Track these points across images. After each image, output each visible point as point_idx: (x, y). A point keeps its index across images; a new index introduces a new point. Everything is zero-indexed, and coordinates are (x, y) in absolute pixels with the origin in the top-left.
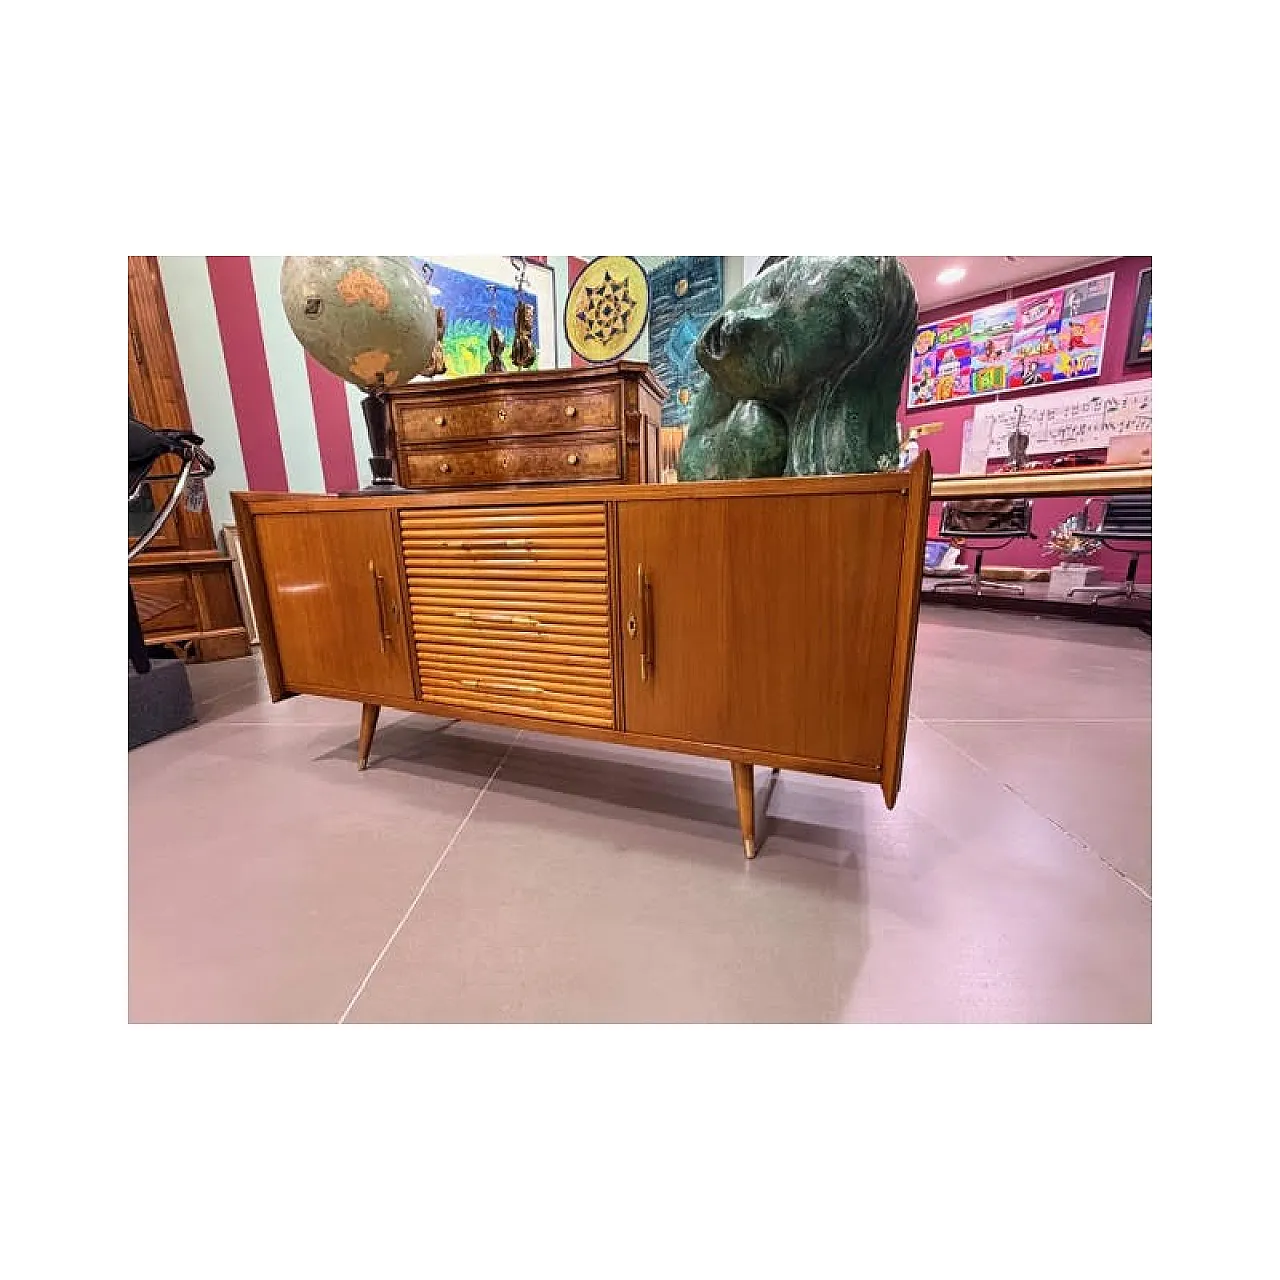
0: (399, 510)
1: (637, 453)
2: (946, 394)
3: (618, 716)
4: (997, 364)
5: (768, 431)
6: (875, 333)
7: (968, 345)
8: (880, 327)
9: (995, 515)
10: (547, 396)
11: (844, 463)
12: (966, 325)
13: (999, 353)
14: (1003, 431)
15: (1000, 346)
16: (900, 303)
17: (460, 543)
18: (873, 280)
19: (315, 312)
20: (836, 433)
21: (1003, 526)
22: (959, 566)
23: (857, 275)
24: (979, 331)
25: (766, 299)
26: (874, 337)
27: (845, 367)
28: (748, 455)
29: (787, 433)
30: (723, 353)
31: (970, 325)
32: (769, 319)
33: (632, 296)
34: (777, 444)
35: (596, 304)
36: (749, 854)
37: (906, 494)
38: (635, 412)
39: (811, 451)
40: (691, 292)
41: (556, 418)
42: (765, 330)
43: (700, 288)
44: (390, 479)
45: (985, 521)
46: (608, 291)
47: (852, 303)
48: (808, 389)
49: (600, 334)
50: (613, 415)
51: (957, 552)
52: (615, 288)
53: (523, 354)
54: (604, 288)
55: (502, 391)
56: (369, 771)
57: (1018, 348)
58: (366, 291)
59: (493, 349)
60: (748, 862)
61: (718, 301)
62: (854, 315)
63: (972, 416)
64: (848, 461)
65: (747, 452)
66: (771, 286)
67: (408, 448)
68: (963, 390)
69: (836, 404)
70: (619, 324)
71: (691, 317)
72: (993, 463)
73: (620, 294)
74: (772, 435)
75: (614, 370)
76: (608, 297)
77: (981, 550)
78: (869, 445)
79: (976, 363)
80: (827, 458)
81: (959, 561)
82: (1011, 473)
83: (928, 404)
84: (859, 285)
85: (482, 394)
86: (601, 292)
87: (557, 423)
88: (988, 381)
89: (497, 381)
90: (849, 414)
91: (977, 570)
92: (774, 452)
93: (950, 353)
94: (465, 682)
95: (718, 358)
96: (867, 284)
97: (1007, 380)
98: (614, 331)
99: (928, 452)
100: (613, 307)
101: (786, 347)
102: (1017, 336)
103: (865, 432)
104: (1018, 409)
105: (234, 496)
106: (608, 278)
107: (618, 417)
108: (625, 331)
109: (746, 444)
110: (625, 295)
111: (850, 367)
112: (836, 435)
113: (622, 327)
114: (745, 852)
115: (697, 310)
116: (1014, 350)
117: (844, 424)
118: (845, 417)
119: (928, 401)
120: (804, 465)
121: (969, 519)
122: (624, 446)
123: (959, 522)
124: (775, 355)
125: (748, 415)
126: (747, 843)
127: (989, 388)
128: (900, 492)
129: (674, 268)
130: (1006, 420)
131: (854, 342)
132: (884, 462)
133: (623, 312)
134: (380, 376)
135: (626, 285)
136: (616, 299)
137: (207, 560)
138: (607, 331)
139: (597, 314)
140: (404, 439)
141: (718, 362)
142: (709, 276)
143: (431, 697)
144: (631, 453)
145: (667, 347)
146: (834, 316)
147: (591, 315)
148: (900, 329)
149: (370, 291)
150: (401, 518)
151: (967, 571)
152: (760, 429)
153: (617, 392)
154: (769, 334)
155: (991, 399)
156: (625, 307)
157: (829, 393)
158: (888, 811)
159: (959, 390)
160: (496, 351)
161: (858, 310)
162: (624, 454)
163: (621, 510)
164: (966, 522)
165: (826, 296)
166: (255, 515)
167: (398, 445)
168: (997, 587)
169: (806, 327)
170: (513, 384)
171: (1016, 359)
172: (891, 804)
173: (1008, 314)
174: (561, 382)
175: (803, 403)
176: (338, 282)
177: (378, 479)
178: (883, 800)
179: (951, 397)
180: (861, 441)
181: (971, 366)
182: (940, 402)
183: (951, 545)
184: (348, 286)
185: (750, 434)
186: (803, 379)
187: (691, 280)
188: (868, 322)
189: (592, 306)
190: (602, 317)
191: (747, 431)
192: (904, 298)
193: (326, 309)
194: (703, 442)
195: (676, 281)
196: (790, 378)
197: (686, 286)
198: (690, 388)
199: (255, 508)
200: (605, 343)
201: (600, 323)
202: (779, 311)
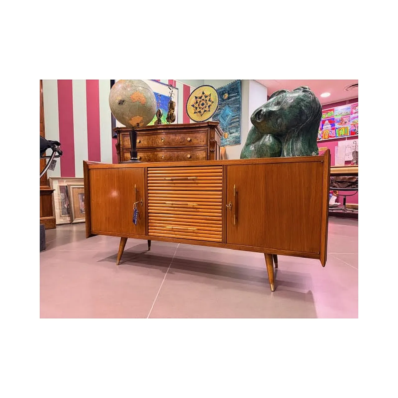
0: (148, 168)
1: (213, 154)
2: (326, 137)
3: (224, 238)
4: (345, 126)
5: (276, 144)
6: (310, 116)
7: (333, 119)
8: (312, 114)
9: (349, 182)
10: (180, 133)
11: (302, 153)
12: (332, 112)
13: (346, 122)
14: (350, 151)
15: (345, 120)
16: (317, 108)
17: (170, 178)
18: (309, 102)
19: (122, 104)
20: (298, 144)
21: (353, 186)
22: (336, 203)
23: (304, 100)
24: (337, 114)
25: (275, 105)
26: (310, 117)
27: (301, 125)
28: (269, 151)
29: (282, 145)
30: (261, 120)
31: (334, 112)
32: (277, 111)
33: (212, 99)
34: (279, 148)
35: (198, 102)
36: (272, 290)
37: (323, 162)
38: (213, 140)
39: (291, 150)
40: (229, 98)
41: (183, 142)
42: (276, 113)
43: (232, 97)
44: (136, 158)
45: (346, 185)
46: (204, 97)
47: (303, 108)
48: (289, 131)
49: (200, 112)
50: (205, 141)
51: (336, 198)
52: (206, 97)
53: (171, 118)
54: (202, 97)
55: (162, 131)
56: (120, 265)
57: (353, 120)
58: (139, 98)
59: (158, 116)
60: (272, 293)
61: (240, 101)
62: (304, 111)
63: (337, 145)
64: (303, 153)
65: (268, 150)
66: (277, 102)
67: (125, 150)
68: (333, 136)
69: (298, 136)
70: (207, 109)
71: (229, 106)
72: (347, 162)
73: (208, 99)
74: (277, 145)
75: (207, 125)
76: (203, 100)
77: (345, 196)
78: (309, 148)
79: (337, 126)
80: (296, 152)
81: (337, 201)
82: (354, 165)
83: (319, 140)
84: (305, 103)
85: (156, 132)
86: (200, 98)
87: (183, 143)
88: (342, 132)
89: (160, 127)
90: (302, 139)
91: (344, 204)
92: (277, 150)
93: (327, 122)
94: (167, 227)
95: (259, 121)
96: (307, 103)
97: (349, 132)
98: (205, 111)
99: (329, 150)
100: (205, 103)
101: (282, 119)
102: (352, 116)
103: (308, 144)
104: (355, 142)
105: (84, 162)
106: (203, 93)
107: (207, 141)
108: (209, 111)
109: (268, 148)
110: (209, 99)
111: (303, 125)
112: (299, 145)
113: (208, 110)
114: (271, 289)
115: (231, 104)
116: (351, 121)
117: (301, 142)
118: (301, 140)
119: (320, 139)
120: (288, 154)
121: (339, 184)
122: (209, 152)
123: (335, 185)
124: (279, 121)
125: (268, 140)
126: (272, 285)
127: (343, 135)
128: (321, 161)
129: (223, 90)
130: (351, 147)
131: (304, 118)
132: (314, 154)
133: (208, 105)
134: (138, 124)
135: (210, 96)
136: (206, 101)
137: (44, 190)
138: (202, 111)
139: (199, 105)
140: (124, 147)
141: (259, 123)
142: (236, 93)
143: (152, 234)
144: (211, 154)
145: (219, 117)
146: (298, 111)
147: (196, 105)
148: (317, 115)
149: (141, 98)
150: (148, 171)
151: (340, 205)
152: (273, 143)
153: (207, 133)
154: (277, 115)
155: (344, 139)
156: (210, 103)
157: (296, 132)
158: (323, 267)
159: (331, 135)
160: (159, 117)
161: (305, 109)
162: (209, 155)
163: (228, 168)
164: (338, 185)
165: (295, 105)
166: (90, 169)
167: (121, 149)
168: (353, 211)
169: (289, 114)
170: (167, 129)
171: (351, 125)
172: (324, 265)
173: (348, 109)
174: (187, 128)
175: (288, 135)
176: (131, 95)
177: (132, 158)
178: (321, 264)
179: (328, 138)
180: (306, 147)
181: (335, 127)
182: (324, 140)
183: (333, 195)
184: (134, 96)
185: (269, 145)
186: (288, 128)
187: (229, 94)
188: (308, 113)
189: (197, 102)
190: (201, 106)
191: (268, 144)
192: (318, 106)
193: (126, 104)
194: (252, 148)
195: (223, 94)
196: (284, 128)
197: (227, 96)
198: (228, 132)
199: (90, 167)
200: (201, 115)
201: (200, 108)
202: (280, 109)
